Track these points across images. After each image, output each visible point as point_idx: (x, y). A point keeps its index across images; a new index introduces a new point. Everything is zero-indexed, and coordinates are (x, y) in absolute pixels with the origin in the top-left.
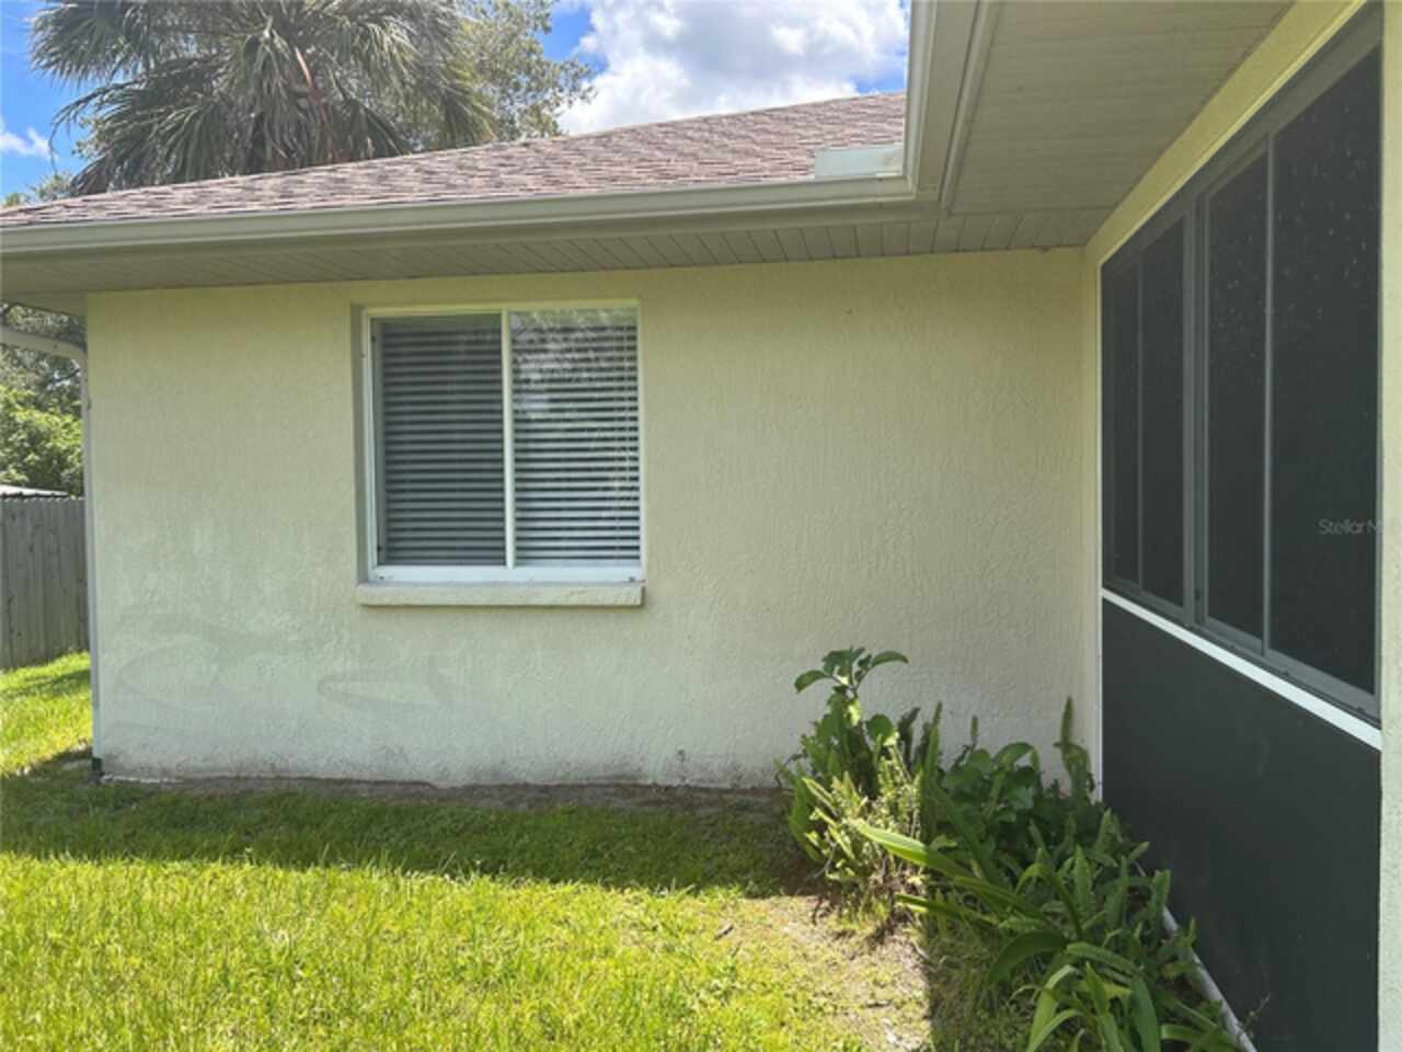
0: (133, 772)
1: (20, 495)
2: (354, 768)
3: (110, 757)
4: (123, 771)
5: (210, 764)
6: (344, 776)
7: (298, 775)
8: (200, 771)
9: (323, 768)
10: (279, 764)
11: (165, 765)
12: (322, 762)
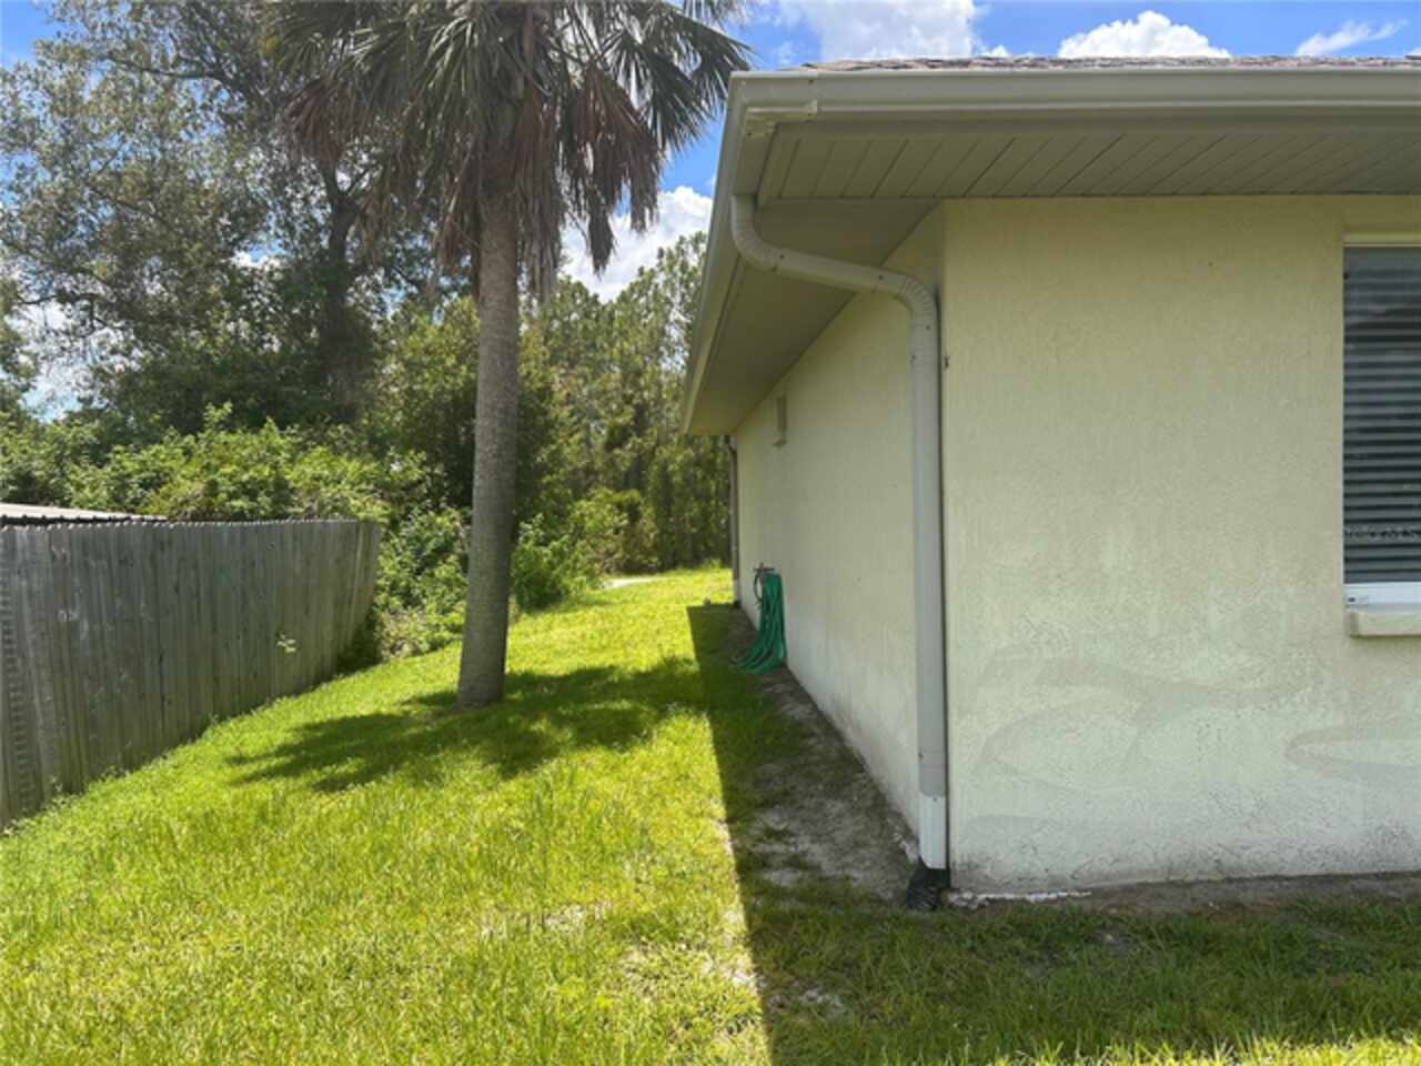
0: (1007, 886)
1: (95, 520)
2: (1338, 859)
3: (971, 867)
4: (989, 884)
5: (1123, 866)
6: (1323, 871)
7: (1255, 874)
8: (1107, 878)
9: (1292, 862)
10: (1229, 861)
11: (1055, 872)
12: (1291, 855)
